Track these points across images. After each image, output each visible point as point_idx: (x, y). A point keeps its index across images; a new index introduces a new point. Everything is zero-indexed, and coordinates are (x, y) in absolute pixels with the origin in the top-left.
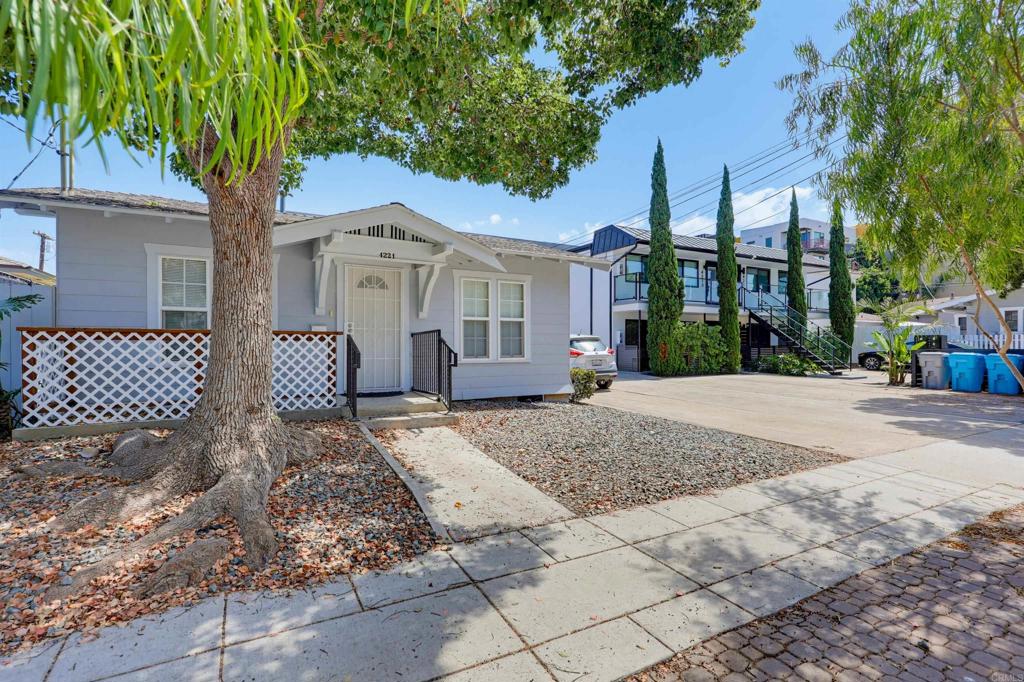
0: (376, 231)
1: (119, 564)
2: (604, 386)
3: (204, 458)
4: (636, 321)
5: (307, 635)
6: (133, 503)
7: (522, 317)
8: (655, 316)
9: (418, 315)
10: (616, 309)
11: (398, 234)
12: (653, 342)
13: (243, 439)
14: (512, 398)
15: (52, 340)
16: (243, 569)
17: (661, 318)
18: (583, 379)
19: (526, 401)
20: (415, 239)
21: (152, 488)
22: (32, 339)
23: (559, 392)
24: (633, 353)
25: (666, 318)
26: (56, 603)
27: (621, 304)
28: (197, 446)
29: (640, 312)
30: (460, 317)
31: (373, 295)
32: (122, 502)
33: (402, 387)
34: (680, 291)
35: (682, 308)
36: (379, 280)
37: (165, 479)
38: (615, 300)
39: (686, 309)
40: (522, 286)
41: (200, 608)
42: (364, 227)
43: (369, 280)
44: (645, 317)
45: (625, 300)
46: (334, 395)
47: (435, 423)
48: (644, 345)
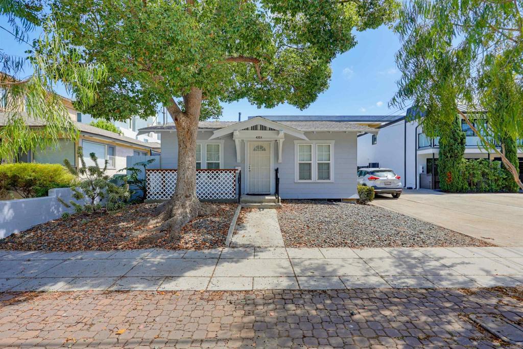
0: (255, 128)
1: (139, 236)
2: (396, 196)
3: (171, 211)
4: (432, 159)
5: (162, 261)
6: (152, 222)
7: (329, 160)
8: (443, 156)
9: (278, 161)
10: (419, 152)
11: (263, 128)
12: (441, 172)
13: (183, 206)
14: (325, 200)
15: (158, 173)
16: (164, 243)
17: (447, 157)
18: (366, 192)
19: (330, 201)
20: (271, 129)
21: (157, 218)
22: (149, 173)
23: (350, 198)
24: (429, 179)
25: (451, 157)
26: (123, 242)
27: (422, 150)
28: (170, 207)
29: (434, 154)
30: (297, 161)
31: (260, 153)
32: (149, 221)
33: (271, 192)
34: (462, 140)
35: (463, 151)
36: (262, 147)
37: (161, 216)
38: (418, 147)
39: (467, 151)
40: (329, 146)
41: (147, 250)
42: (249, 126)
43: (258, 147)
44: (437, 156)
45: (425, 147)
46: (235, 194)
47: (271, 207)
48: (436, 174)
